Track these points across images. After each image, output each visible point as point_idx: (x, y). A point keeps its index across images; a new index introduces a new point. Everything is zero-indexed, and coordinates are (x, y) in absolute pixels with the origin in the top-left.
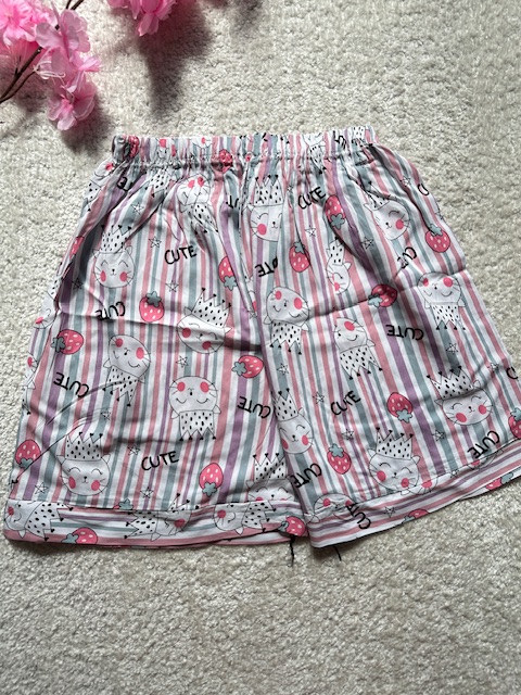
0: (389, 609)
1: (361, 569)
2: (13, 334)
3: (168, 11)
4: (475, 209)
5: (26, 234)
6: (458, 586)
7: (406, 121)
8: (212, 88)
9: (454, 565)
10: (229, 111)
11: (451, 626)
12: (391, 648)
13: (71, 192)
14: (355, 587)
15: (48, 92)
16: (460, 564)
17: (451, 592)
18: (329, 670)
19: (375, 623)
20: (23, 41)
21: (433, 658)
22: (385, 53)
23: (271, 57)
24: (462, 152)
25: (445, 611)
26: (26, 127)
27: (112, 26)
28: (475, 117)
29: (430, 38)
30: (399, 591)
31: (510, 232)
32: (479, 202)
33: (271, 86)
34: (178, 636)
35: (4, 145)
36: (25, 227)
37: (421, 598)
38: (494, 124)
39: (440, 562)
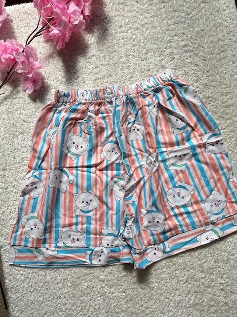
0: (195, 292)
1: (180, 274)
2: (16, 183)
3: (69, 38)
4: (213, 106)
5: (18, 139)
6: (226, 278)
7: (177, 71)
8: (91, 68)
9: (223, 268)
10: (99, 76)
11: (225, 298)
12: (197, 310)
14: (178, 283)
15: (22, 78)
16: (226, 268)
17: (223, 282)
19: (189, 299)
20: (9, 58)
21: (218, 314)
22: (164, 43)
23: (114, 51)
24: (204, 81)
25: (221, 291)
26: (14, 94)
27: (46, 47)
28: (208, 65)
29: (184, 34)
30: (198, 283)
31: (230, 114)
32: (214, 102)
33: (116, 63)
34: (100, 312)
35: (5, 103)
36: (17, 136)
37: (209, 286)
38: (217, 67)
39: (216, 268)
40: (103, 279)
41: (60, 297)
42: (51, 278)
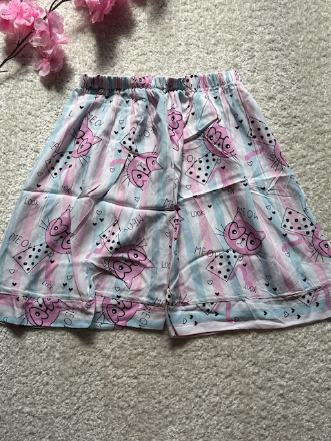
0: (240, 393)
1: (221, 363)
3: (110, 9)
4: (300, 129)
5: (16, 137)
6: (290, 379)
7: (255, 74)
8: (135, 53)
9: (286, 364)
10: (145, 67)
11: (284, 408)
12: (241, 421)
13: (46, 113)
14: (217, 375)
15: (35, 54)
16: (290, 365)
17: (285, 383)
18: (198, 434)
19: (231, 402)
20: (24, 25)
21: (271, 431)
22: (243, 33)
23: (171, 35)
24: (292, 93)
25: (280, 398)
26: (20, 74)
27: (76, 16)
28: (300, 72)
29: (272, 25)
30: (247, 380)
31: (324, 144)
32: (302, 124)
33: (171, 52)
34: (96, 404)
35: (6, 84)
36: (16, 133)
37: (263, 386)
38: (312, 77)
39: (276, 361)
40: (108, 354)
41: (41, 373)
42: (33, 344)
